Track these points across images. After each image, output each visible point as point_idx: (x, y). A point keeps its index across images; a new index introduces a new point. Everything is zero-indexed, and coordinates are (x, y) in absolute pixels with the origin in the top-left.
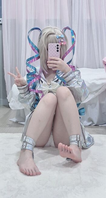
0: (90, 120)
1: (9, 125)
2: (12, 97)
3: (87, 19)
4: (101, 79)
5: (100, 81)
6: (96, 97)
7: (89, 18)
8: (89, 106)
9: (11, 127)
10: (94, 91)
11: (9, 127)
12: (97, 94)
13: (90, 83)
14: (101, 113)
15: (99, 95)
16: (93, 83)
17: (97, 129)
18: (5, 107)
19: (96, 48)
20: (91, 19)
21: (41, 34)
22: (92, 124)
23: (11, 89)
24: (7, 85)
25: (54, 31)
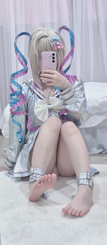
0: (100, 146)
3: (93, 19)
7: (96, 18)
8: (98, 130)
10: (105, 112)
13: (100, 101)
16: (104, 102)
20: (98, 19)
21: (31, 39)
22: (103, 151)
25: (47, 32)
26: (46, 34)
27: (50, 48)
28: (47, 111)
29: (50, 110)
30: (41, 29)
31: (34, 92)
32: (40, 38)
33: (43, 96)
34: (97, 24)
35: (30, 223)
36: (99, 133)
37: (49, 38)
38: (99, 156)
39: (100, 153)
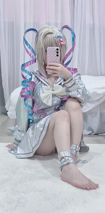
0: (90, 129)
1: (8, 133)
2: (10, 106)
3: (90, 24)
4: (103, 88)
5: (101, 90)
6: (98, 106)
7: (92, 22)
8: (89, 115)
9: (9, 136)
10: (95, 101)
11: (8, 136)
12: (98, 103)
13: (92, 92)
14: (102, 123)
15: (100, 105)
16: (95, 92)
17: (96, 138)
18: (3, 114)
19: (98, 54)
20: (94, 24)
21: (37, 35)
22: (92, 133)
23: (10, 98)
24: (4, 92)
26: (51, 31)
27: (55, 44)
28: (51, 96)
29: (54, 95)
30: (47, 26)
31: (40, 80)
32: (47, 34)
33: (48, 83)
34: (93, 28)
35: (25, 194)
36: (89, 118)
37: (54, 35)
38: (88, 137)
39: (90, 134)
